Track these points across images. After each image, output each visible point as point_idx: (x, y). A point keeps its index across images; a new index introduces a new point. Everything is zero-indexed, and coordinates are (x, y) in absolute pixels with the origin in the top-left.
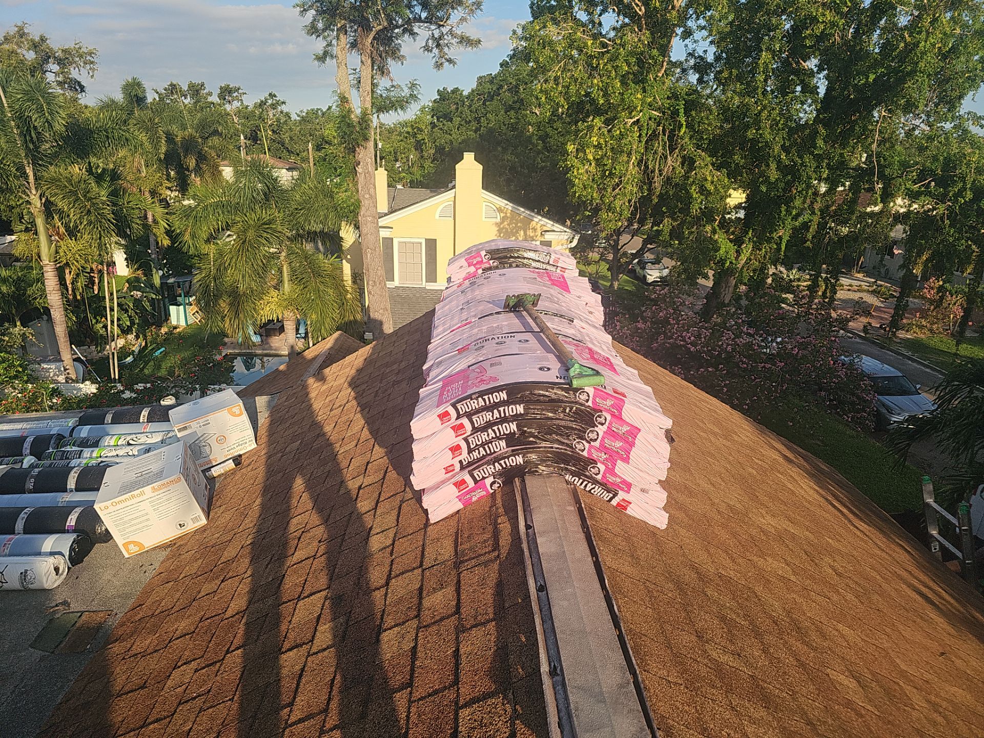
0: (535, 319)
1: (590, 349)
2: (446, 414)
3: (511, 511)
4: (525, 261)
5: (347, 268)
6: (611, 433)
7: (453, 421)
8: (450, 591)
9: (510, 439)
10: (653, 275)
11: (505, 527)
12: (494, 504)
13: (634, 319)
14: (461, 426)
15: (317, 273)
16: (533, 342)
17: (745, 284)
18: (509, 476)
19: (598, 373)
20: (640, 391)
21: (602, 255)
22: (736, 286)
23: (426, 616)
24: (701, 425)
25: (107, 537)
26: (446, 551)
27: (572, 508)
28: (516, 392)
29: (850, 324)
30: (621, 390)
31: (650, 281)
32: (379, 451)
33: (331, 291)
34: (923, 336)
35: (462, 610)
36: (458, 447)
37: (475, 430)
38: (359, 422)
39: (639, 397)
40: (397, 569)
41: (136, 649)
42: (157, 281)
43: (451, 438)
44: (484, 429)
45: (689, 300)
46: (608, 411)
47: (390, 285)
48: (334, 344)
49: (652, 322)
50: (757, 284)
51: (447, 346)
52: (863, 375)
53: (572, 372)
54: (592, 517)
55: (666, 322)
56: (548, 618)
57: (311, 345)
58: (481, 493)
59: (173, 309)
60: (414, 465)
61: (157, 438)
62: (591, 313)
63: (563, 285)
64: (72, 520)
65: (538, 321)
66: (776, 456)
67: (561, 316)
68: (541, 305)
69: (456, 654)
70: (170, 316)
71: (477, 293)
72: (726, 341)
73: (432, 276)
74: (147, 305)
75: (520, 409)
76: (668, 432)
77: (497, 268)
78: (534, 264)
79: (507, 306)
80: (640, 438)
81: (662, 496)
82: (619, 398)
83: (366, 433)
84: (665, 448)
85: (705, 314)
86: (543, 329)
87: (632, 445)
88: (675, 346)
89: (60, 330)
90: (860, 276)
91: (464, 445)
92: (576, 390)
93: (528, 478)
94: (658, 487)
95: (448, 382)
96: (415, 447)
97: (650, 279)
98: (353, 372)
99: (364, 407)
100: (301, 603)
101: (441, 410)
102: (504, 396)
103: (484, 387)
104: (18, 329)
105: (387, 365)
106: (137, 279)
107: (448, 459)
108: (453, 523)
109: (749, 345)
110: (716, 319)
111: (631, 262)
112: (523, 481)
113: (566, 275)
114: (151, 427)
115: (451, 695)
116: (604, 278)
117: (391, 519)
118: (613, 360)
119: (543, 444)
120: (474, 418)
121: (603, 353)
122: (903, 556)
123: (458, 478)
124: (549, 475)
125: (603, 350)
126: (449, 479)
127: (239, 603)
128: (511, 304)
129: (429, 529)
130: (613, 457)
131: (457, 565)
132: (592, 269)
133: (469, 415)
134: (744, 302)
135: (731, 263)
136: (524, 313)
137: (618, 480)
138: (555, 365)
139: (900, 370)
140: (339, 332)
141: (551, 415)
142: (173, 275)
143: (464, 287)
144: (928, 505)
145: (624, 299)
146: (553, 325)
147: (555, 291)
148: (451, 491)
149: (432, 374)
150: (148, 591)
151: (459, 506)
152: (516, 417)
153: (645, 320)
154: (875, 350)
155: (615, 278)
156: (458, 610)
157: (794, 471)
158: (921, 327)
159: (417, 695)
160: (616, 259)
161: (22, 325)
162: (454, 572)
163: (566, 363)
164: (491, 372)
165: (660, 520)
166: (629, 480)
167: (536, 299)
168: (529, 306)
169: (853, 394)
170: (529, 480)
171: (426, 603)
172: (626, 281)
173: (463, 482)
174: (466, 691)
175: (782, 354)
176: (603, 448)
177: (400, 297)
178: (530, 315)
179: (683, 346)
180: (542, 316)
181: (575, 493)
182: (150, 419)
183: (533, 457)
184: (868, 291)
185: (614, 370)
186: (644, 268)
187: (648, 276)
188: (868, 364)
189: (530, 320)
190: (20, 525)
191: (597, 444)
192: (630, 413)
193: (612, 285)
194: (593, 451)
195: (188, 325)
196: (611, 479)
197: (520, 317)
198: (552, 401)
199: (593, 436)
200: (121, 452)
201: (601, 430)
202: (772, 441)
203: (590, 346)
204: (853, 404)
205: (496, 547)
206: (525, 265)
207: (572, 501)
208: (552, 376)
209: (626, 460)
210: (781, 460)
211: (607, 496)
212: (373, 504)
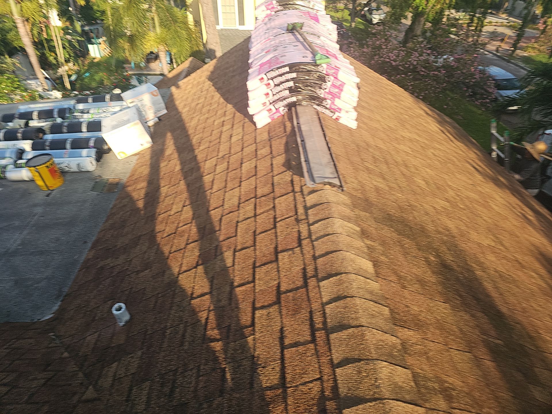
0: (301, 35)
1: (327, 50)
2: (262, 78)
3: (291, 119)
4: (296, 6)
5: (190, 18)
6: (333, 85)
7: (265, 81)
8: (268, 148)
9: (290, 89)
10: (376, 18)
11: (288, 125)
12: (284, 118)
13: (362, 46)
14: (269, 84)
15: (175, 21)
16: (300, 46)
17: (430, 22)
18: (291, 106)
19: (328, 58)
20: (347, 68)
21: (346, 5)
22: (425, 24)
23: (259, 156)
24: (385, 96)
25: (110, 150)
26: (265, 136)
27: (316, 117)
28: (293, 67)
29: (488, 46)
30: (338, 66)
31: (374, 23)
32: (230, 106)
33: (184, 32)
34: (533, 54)
35: (273, 152)
36: (268, 94)
37: (276, 85)
38: (217, 95)
39: (347, 70)
40: (245, 145)
41: (138, 188)
42: (79, 29)
43: (265, 90)
44: (278, 85)
45: (394, 33)
46: (332, 75)
47: (218, 27)
48: (190, 65)
49: (373, 48)
50: (437, 21)
51: (260, 51)
52: (490, 77)
53: (317, 57)
54: (324, 121)
55: (380, 48)
56: (304, 148)
57: (175, 66)
58: (278, 114)
59: (90, 46)
60: (249, 102)
61: (117, 109)
62: (330, 34)
63: (316, 19)
64: (92, 143)
65: (303, 35)
66: (422, 112)
67: (314, 35)
68: (304, 29)
69: (272, 164)
70: (89, 51)
71: (273, 24)
72: (414, 59)
73: (242, 22)
74: (76, 45)
75: (294, 75)
76: (358, 84)
77: (282, 10)
78: (302, 8)
79: (288, 30)
80: (345, 88)
81: (354, 115)
82: (337, 69)
83: (222, 100)
84: (356, 92)
85: (405, 42)
86: (305, 39)
87: (342, 90)
88: (384, 62)
89: (34, 60)
90: (504, 16)
91: (270, 92)
92: (318, 65)
93: (298, 107)
94: (353, 110)
95: (261, 65)
96: (249, 94)
97: (375, 21)
98: (209, 73)
99: (218, 89)
100: (207, 162)
101: (260, 77)
102: (287, 69)
103: (279, 66)
104: (8, 60)
105: (227, 68)
106: (67, 28)
107: (264, 99)
108: (267, 127)
109: (427, 61)
110: (410, 45)
111: (362, 10)
112: (296, 109)
113: (318, 14)
114: (113, 103)
115: (271, 174)
116: (346, 21)
117: (240, 130)
118: (337, 55)
119: (304, 92)
120: (274, 80)
121: (333, 52)
122: (472, 155)
123: (268, 108)
124: (307, 106)
125: (333, 51)
126: (264, 109)
127: (178, 168)
128: (290, 28)
129: (257, 130)
130: (334, 96)
131: (270, 140)
132: (339, 15)
133: (272, 79)
134: (428, 34)
135: (423, 8)
136: (296, 33)
137: (336, 107)
138: (310, 55)
139: (514, 75)
140: (192, 58)
141: (307, 77)
142: (88, 25)
143: (265, 21)
144: (492, 134)
145: (357, 34)
146: (310, 38)
147: (312, 22)
148: (266, 114)
149: (253, 64)
150: (134, 171)
151: (269, 120)
152: (293, 79)
153: (368, 46)
154: (504, 63)
155: (353, 20)
156: (271, 153)
157: (430, 120)
158: (534, 48)
159: (258, 177)
160: (354, 8)
161: (10, 57)
162: (269, 142)
163: (314, 53)
164: (281, 59)
165: (353, 125)
166: (341, 107)
167: (302, 25)
168: (298, 29)
169: (483, 89)
170: (299, 108)
171: (259, 153)
172: (360, 23)
173: (271, 110)
174: (275, 173)
175: (446, 66)
176: (330, 93)
177: (224, 35)
178: (299, 33)
179: (388, 62)
180: (305, 34)
181: (318, 113)
182: (111, 100)
183: (300, 97)
184: (506, 26)
185: (337, 59)
186: (371, 14)
187: (373, 19)
188: (495, 71)
189: (299, 36)
190: (68, 146)
191: (327, 90)
192: (341, 76)
193: (351, 26)
194: (326, 94)
195: (101, 57)
196: (333, 107)
197: (294, 35)
198: (308, 71)
199: (325, 87)
200: (102, 115)
201: (329, 84)
202: (421, 105)
203: (327, 48)
204: (482, 94)
205: (285, 132)
206: (296, 9)
207: (316, 114)
208: (309, 59)
209: (339, 98)
210: (424, 114)
211: (331, 114)
212: (231, 126)
